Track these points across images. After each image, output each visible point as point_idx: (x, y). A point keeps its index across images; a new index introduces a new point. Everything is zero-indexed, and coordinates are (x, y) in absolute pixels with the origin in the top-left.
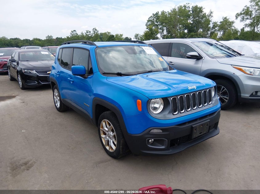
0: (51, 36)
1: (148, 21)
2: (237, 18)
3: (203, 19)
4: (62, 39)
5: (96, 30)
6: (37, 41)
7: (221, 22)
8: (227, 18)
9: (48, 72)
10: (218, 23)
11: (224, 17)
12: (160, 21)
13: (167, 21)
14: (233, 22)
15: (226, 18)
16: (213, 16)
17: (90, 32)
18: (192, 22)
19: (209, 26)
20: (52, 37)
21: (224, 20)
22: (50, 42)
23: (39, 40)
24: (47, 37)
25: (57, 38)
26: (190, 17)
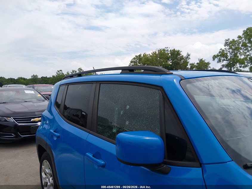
0: (36, 76)
1: (131, 62)
2: (214, 59)
3: (181, 61)
4: (47, 78)
5: (81, 70)
6: (22, 80)
7: (197, 64)
8: (203, 60)
9: (32, 120)
10: (195, 64)
11: (200, 59)
12: (142, 62)
13: (148, 62)
14: (208, 64)
15: (201, 60)
16: (190, 58)
17: (76, 72)
18: (171, 64)
19: (187, 67)
20: (38, 76)
21: (200, 61)
22: (34, 81)
23: (24, 79)
24: (32, 76)
25: (42, 77)
26: (169, 60)
